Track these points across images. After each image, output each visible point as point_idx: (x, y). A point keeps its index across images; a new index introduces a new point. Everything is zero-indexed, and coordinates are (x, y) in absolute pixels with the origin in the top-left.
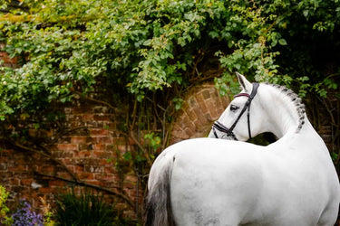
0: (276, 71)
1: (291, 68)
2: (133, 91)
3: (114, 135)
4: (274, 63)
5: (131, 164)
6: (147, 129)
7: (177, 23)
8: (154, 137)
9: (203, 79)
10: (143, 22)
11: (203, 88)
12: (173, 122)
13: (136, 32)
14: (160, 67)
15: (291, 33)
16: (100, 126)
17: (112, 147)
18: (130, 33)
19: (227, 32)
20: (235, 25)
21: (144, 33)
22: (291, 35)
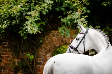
0: (87, 24)
1: (91, 23)
2: (22, 35)
3: (12, 55)
4: (86, 21)
5: (20, 67)
6: (27, 51)
7: (42, 4)
8: (31, 55)
9: (51, 29)
10: (26, 4)
11: (52, 32)
12: (39, 48)
13: (23, 9)
14: (35, 24)
15: (91, 7)
16: (6, 51)
17: (12, 60)
18: (21, 9)
19: (63, 8)
20: (66, 5)
21: (27, 9)
22: (91, 8)
